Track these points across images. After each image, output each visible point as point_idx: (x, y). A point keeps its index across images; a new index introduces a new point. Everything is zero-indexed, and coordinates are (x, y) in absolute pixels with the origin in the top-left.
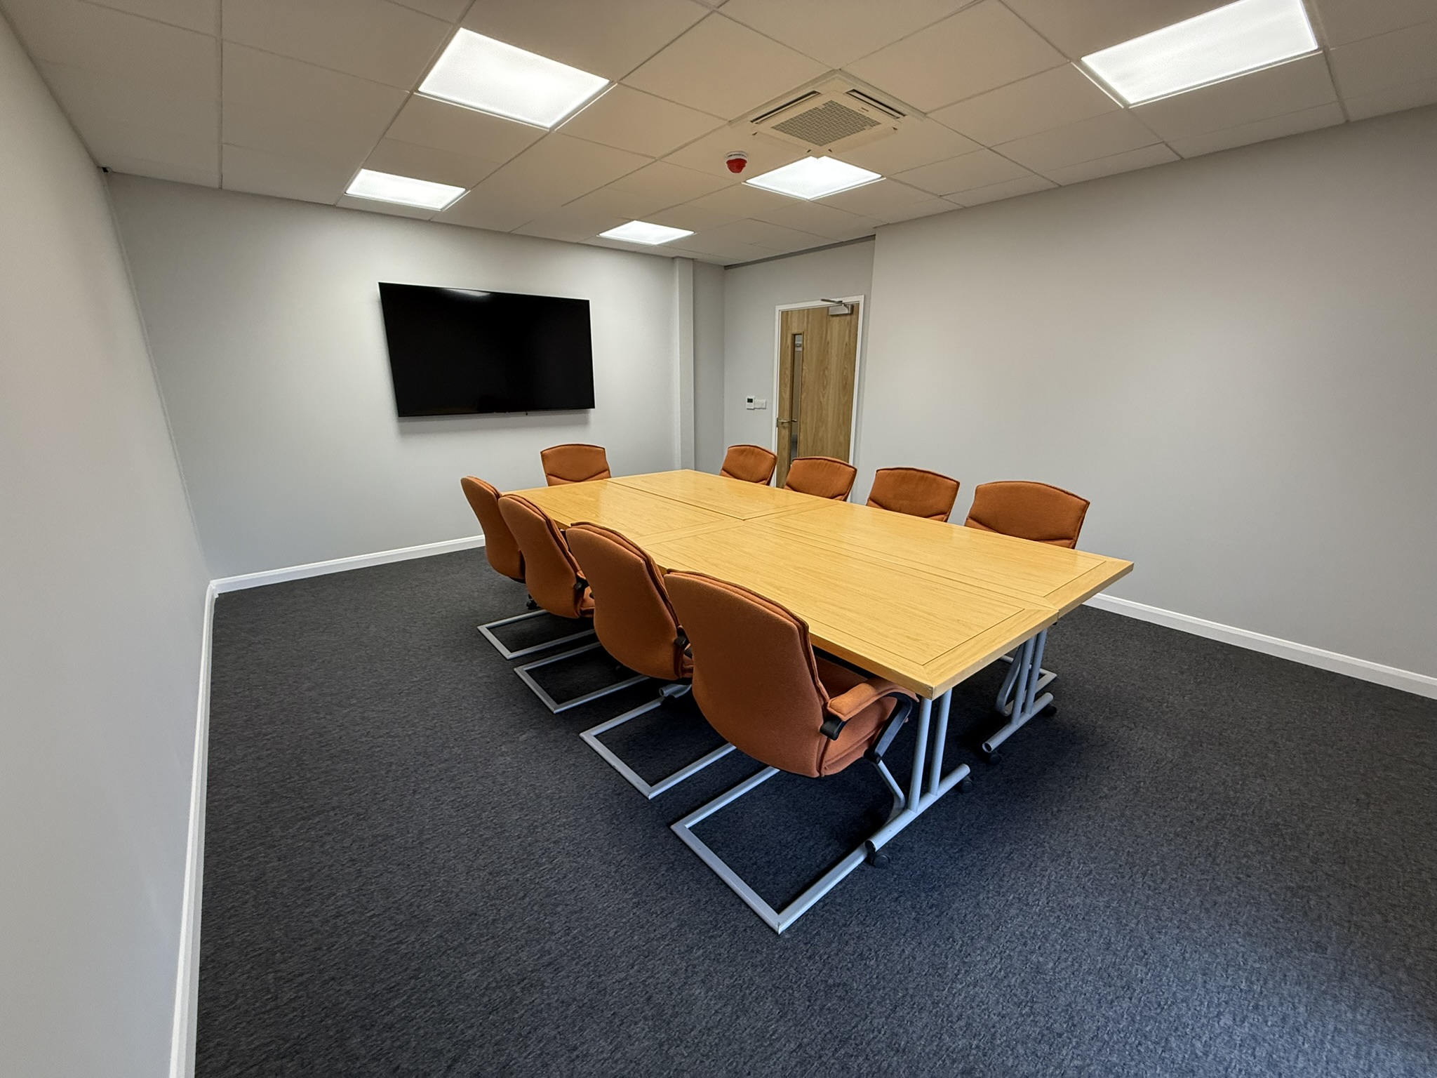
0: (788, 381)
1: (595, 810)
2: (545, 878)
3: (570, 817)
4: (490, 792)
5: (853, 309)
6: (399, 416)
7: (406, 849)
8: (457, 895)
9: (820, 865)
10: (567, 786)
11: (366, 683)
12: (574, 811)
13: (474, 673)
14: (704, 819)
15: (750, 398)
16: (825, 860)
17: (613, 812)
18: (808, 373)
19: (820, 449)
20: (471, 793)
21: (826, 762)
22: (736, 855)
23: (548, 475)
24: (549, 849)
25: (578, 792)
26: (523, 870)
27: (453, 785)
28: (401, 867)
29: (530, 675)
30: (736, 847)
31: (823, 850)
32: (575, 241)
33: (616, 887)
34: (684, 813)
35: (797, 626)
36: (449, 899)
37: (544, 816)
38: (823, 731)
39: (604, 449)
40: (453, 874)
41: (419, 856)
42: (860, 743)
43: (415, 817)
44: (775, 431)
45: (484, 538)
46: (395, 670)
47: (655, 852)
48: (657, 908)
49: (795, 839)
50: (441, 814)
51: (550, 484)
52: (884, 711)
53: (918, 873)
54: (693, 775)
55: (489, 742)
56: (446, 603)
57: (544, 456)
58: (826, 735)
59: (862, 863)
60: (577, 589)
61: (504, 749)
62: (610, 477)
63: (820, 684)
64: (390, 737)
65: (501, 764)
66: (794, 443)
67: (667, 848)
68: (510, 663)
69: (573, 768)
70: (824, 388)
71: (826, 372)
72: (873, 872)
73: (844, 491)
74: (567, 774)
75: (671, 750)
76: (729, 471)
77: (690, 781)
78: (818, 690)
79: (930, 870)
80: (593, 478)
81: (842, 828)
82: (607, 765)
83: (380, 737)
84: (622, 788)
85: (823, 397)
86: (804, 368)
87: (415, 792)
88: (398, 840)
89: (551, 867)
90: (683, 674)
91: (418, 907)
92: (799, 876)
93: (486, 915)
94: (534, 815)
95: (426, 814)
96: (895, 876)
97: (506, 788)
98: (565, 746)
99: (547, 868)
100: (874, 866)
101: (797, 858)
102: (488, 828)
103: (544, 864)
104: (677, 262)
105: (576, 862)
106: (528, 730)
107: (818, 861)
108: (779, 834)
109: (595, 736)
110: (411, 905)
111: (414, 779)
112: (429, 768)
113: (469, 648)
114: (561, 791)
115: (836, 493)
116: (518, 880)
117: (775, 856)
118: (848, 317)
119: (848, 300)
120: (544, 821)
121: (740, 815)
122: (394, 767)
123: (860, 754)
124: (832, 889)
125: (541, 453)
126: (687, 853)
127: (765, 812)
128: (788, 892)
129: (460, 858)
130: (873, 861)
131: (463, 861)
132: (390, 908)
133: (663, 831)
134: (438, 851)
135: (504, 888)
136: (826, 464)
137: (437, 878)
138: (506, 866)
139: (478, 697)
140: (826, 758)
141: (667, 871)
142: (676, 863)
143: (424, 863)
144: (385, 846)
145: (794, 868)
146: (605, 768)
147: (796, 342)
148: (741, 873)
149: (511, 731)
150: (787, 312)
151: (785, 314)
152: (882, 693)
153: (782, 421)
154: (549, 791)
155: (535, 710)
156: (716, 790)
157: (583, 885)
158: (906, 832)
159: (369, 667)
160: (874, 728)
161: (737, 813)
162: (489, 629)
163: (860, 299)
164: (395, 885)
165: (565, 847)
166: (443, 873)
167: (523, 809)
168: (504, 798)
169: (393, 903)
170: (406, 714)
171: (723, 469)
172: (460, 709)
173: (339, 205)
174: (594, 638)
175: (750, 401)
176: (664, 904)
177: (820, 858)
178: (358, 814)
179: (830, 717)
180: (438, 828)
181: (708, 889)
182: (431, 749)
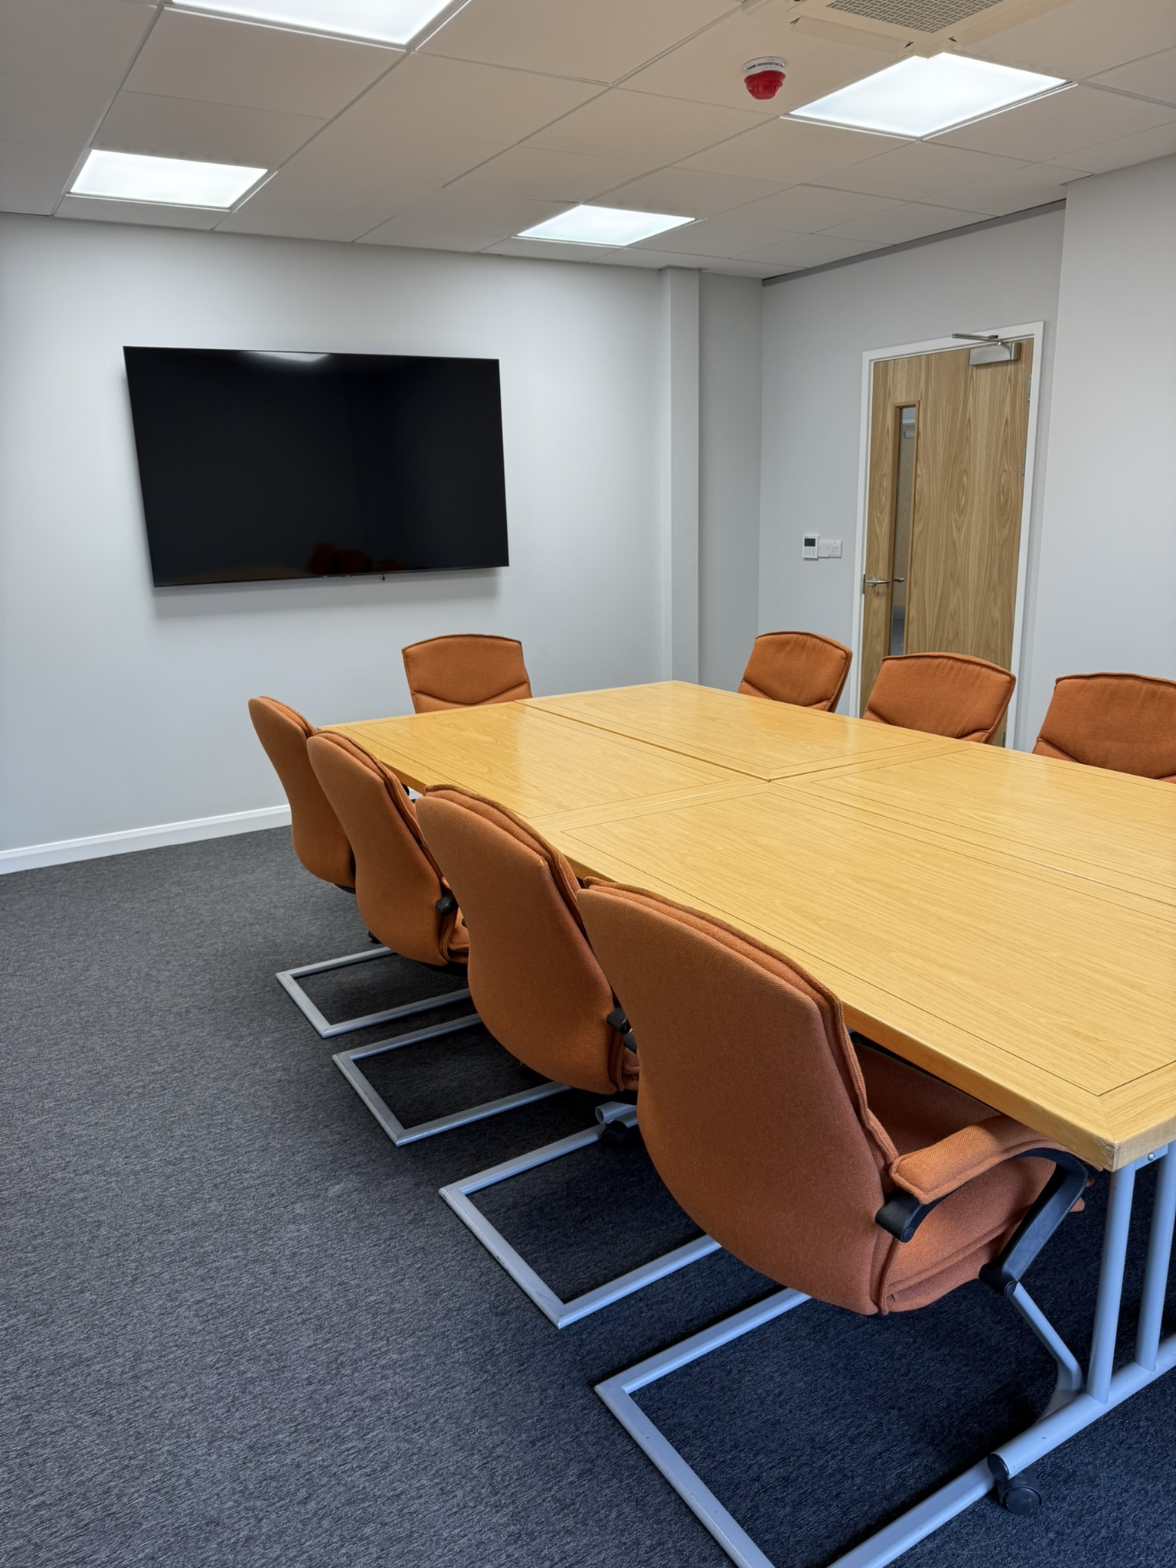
0: (886, 500)
1: (454, 1343)
2: (348, 1466)
3: (405, 1352)
4: (266, 1290)
5: (1021, 350)
6: (155, 586)
7: (109, 1386)
8: (189, 1483)
9: (892, 1495)
10: (407, 1291)
11: (73, 1071)
12: (415, 1339)
13: (261, 1062)
14: (665, 1377)
15: (810, 536)
16: (903, 1485)
17: (487, 1349)
18: (927, 480)
19: (951, 636)
20: (232, 1289)
21: (892, 1285)
22: (719, 1457)
23: (417, 691)
24: (362, 1410)
25: (426, 1304)
26: (311, 1448)
27: (201, 1272)
28: (97, 1418)
29: (360, 1068)
30: (722, 1441)
31: (901, 1466)
32: (474, 250)
33: (479, 1499)
34: (625, 1362)
35: (818, 1004)
36: (174, 1488)
37: (359, 1346)
38: (881, 1221)
39: (520, 643)
40: (186, 1441)
41: (129, 1401)
42: (972, 1249)
43: (129, 1328)
44: (858, 600)
45: (289, 810)
46: (124, 1050)
47: (562, 1435)
48: (554, 1549)
49: (844, 1435)
50: (176, 1326)
51: (419, 709)
52: (1028, 1183)
53: (1103, 1533)
54: (649, 1286)
55: (273, 1195)
56: (224, 929)
57: (408, 657)
58: (890, 1231)
59: (982, 1499)
60: (441, 908)
61: (299, 1209)
62: (531, 697)
63: (874, 1123)
64: (104, 1173)
65: (290, 1239)
66: (896, 622)
67: (586, 1429)
68: (328, 1045)
69: (420, 1255)
70: (961, 512)
71: (965, 479)
72: (1005, 1521)
73: (987, 721)
74: (410, 1266)
75: (610, 1232)
76: (756, 684)
77: (641, 1299)
78: (870, 1135)
79: (1131, 1530)
80: (497, 699)
81: (946, 1422)
82: (486, 1255)
83: (87, 1172)
84: (510, 1303)
85: (959, 529)
86: (919, 472)
87: (134, 1280)
88: (98, 1367)
89: (362, 1446)
90: (625, 1083)
91: (119, 1497)
92: (845, 1514)
93: (237, 1526)
94: (341, 1341)
95: (150, 1322)
96: (1051, 1535)
97: (295, 1286)
98: (410, 1211)
99: (353, 1447)
100: (1004, 1506)
101: (844, 1476)
102: (254, 1359)
103: (349, 1439)
104: (668, 279)
105: (409, 1441)
106: (347, 1175)
107: (888, 1487)
108: (813, 1422)
109: (467, 1196)
110: (108, 1491)
111: (135, 1256)
112: (164, 1238)
113: (256, 1014)
114: (394, 1300)
115: (971, 726)
116: (298, 1466)
117: (799, 1468)
118: (1011, 368)
119: (1010, 332)
120: (359, 1354)
121: (734, 1374)
122: (103, 1231)
123: (970, 1273)
124: (912, 1549)
125: (404, 651)
126: (622, 1445)
127: (786, 1373)
128: (820, 1546)
129: (201, 1412)
130: (1004, 1499)
131: (205, 1420)
132: (70, 1494)
133: (580, 1394)
134: (164, 1396)
135: (272, 1478)
136: (951, 668)
137: (158, 1446)
138: (280, 1437)
139: (262, 1108)
140: (890, 1277)
141: (579, 1476)
142: (599, 1462)
143: (137, 1415)
144: (74, 1377)
145: (837, 1496)
146: (482, 1260)
147: (905, 421)
148: (727, 1494)
149: (315, 1176)
150: (886, 362)
151: (881, 369)
152: (1012, 1148)
153: (874, 580)
154: (372, 1298)
155: (364, 1137)
156: (692, 1320)
157: (418, 1489)
158: (1084, 1442)
159: (81, 1043)
160: (1003, 1219)
161: (730, 1372)
162: (296, 978)
163: (1035, 330)
164: (84, 1451)
165: (392, 1410)
166: (168, 1439)
167: (321, 1327)
168: (290, 1305)
169: (78, 1485)
170: (135, 1133)
171: (747, 680)
172: (228, 1129)
173: (60, 213)
174: (466, 1006)
175: (810, 542)
176: (569, 1543)
177: (891, 1481)
178: (35, 1314)
179: (895, 1193)
180: (168, 1350)
181: (658, 1522)
182: (171, 1201)
